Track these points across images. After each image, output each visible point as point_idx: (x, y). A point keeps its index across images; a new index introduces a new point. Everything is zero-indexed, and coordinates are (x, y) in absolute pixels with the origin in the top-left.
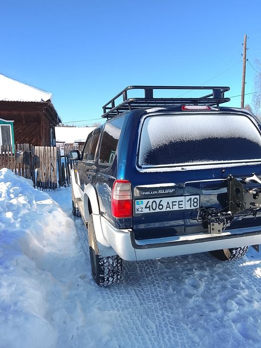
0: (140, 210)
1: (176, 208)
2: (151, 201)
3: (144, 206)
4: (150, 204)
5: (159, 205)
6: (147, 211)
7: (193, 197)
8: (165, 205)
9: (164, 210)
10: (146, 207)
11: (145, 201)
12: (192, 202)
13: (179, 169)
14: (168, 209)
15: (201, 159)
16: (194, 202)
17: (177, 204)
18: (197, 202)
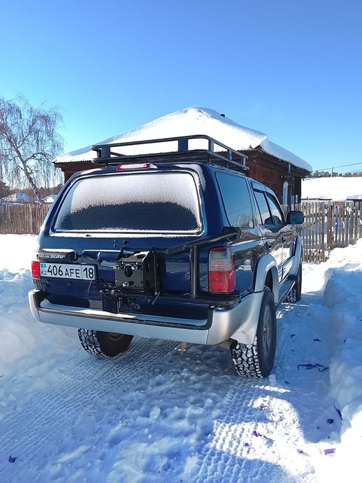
0: (44, 273)
1: (74, 277)
2: (52, 265)
3: (46, 269)
4: (51, 268)
5: (59, 271)
6: (49, 275)
7: (88, 267)
8: (64, 271)
9: (63, 277)
10: (48, 271)
11: (48, 265)
12: (88, 273)
13: (84, 236)
14: (67, 277)
15: (114, 226)
16: (90, 273)
17: (74, 271)
18: (92, 273)
